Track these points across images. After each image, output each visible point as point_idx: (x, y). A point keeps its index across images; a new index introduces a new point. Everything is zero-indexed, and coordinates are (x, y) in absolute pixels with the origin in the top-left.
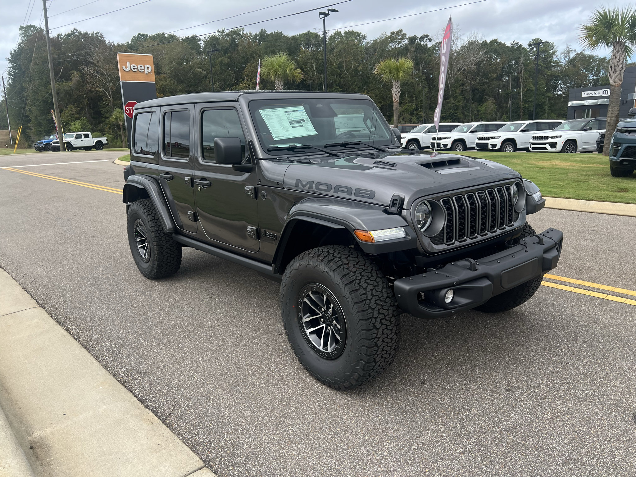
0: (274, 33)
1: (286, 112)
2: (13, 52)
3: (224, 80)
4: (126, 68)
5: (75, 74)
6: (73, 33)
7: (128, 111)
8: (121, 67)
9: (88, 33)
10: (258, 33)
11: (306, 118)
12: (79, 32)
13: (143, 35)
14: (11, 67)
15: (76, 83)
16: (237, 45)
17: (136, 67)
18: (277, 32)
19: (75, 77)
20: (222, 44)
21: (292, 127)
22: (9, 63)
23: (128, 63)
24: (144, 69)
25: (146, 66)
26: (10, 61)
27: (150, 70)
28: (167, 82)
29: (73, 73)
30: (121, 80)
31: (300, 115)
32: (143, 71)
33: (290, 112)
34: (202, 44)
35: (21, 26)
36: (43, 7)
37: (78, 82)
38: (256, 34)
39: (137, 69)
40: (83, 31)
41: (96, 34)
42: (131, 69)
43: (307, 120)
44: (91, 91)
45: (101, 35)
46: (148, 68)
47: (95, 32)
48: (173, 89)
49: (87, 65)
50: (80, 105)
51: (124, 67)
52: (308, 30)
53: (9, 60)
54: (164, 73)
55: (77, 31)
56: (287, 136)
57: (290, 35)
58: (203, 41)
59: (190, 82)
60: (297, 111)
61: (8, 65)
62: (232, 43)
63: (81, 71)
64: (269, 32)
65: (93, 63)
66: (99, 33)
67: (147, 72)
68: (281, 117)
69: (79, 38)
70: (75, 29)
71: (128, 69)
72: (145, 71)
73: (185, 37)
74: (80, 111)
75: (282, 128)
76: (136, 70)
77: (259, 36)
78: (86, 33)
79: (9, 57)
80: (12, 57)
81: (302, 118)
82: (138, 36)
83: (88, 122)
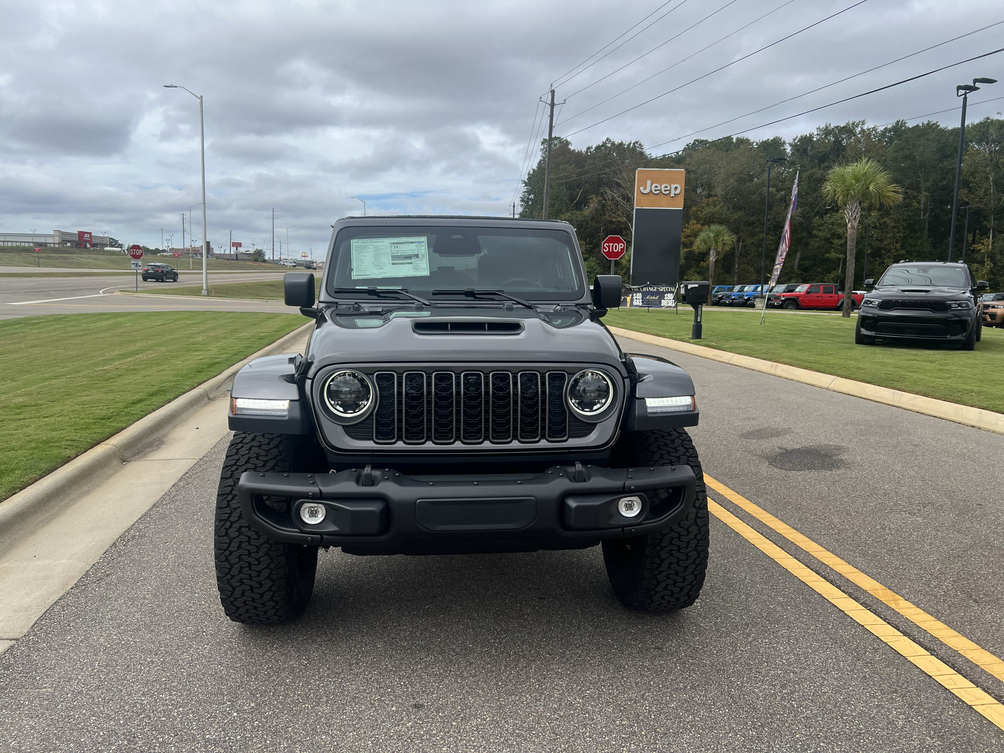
0: (921, 125)
1: (394, 243)
2: (531, 172)
3: (812, 204)
4: (645, 189)
5: (594, 199)
6: (604, 144)
7: (606, 249)
8: (638, 188)
9: (624, 143)
10: (890, 126)
11: (423, 252)
12: (612, 144)
13: (702, 141)
14: (526, 192)
15: (594, 212)
16: (844, 148)
17: (659, 188)
18: (928, 124)
19: (593, 204)
20: (819, 148)
21: (392, 264)
22: (525, 186)
23: (649, 182)
24: (670, 190)
25: (673, 186)
26: (526, 184)
27: (678, 192)
28: (716, 209)
29: (592, 199)
30: (635, 206)
31: (415, 248)
32: (667, 192)
33: (401, 243)
34: (789, 149)
35: (544, 139)
36: (549, 114)
37: (597, 210)
38: (886, 129)
39: (660, 190)
40: (617, 141)
41: (634, 144)
42: (651, 190)
43: (423, 256)
44: (611, 222)
45: (640, 145)
46: (676, 188)
47: (633, 142)
48: (724, 219)
49: (610, 188)
50: (595, 241)
51: (642, 189)
52: (986, 117)
53: (525, 182)
54: (716, 196)
55: (610, 141)
56: (376, 275)
57: (950, 128)
58: (790, 145)
59: (753, 208)
60: (413, 242)
61: (523, 188)
62: (836, 145)
63: (602, 195)
64: (910, 125)
65: (618, 184)
66: (637, 142)
67: (672, 195)
68: (381, 250)
69: (610, 151)
70: (608, 139)
71: (647, 191)
72: (670, 193)
73: (761, 141)
74: (592, 248)
75: (376, 264)
76: (658, 192)
77: (890, 131)
78: (621, 144)
79: (526, 178)
80: (529, 179)
81: (416, 253)
82: (694, 143)
83: (598, 263)
